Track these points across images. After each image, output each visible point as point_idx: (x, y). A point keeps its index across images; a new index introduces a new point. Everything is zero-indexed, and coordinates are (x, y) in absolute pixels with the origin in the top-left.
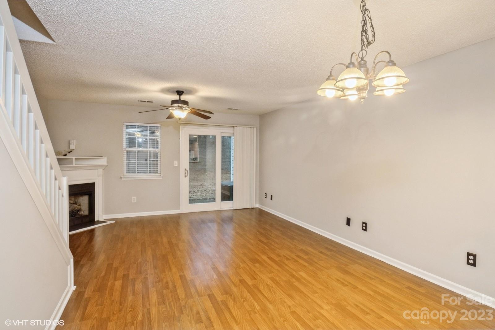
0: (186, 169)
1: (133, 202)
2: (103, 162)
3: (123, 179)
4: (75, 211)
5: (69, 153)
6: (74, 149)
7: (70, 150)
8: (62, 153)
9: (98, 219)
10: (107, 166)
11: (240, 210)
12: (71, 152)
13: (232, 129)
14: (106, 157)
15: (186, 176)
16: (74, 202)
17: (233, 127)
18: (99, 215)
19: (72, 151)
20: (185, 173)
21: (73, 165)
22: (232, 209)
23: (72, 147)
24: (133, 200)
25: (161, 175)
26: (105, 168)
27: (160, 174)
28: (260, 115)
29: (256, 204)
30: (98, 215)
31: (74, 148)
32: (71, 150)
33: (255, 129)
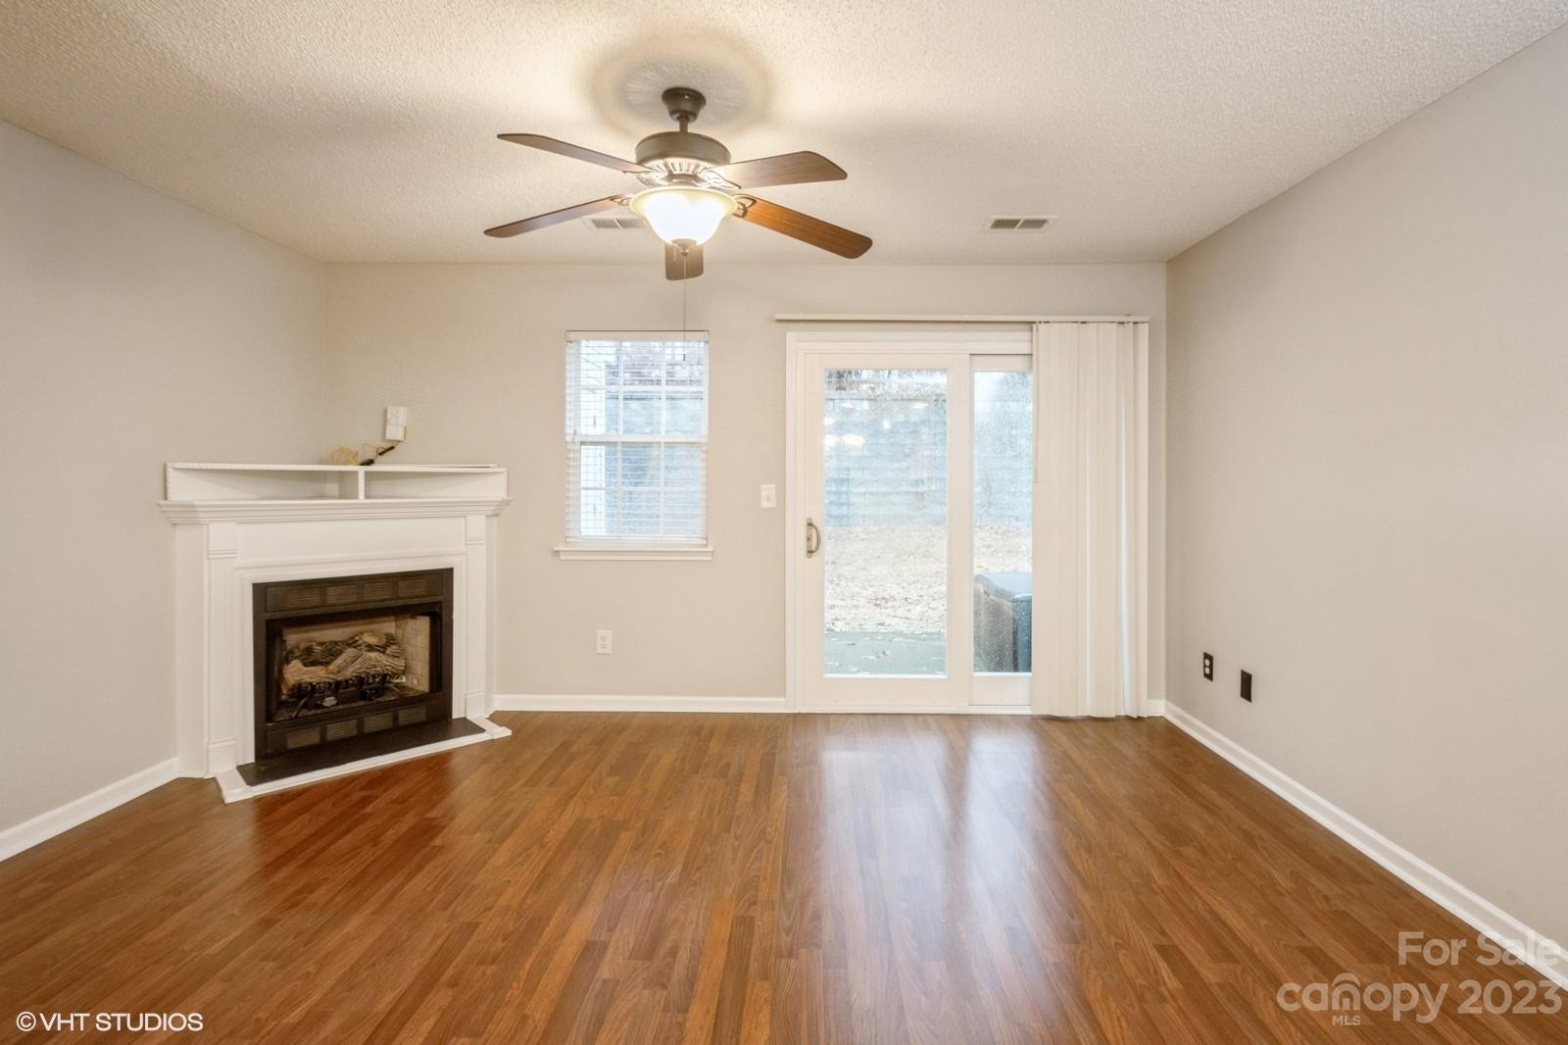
0: (815, 523)
1: (600, 651)
2: (493, 489)
3: (561, 556)
4: (374, 677)
5: (380, 454)
6: (399, 441)
7: (387, 445)
8: (356, 454)
9: (465, 713)
10: (504, 503)
11: (1062, 725)
12: (391, 452)
13: (1026, 335)
14: (502, 470)
15: (810, 552)
16: (381, 639)
17: (1027, 326)
18: (471, 697)
19: (392, 448)
20: (809, 539)
21: (357, 498)
22: (1027, 711)
23: (394, 433)
24: (599, 642)
25: (706, 546)
26: (497, 511)
27: (705, 542)
28: (1169, 262)
29: (1150, 696)
30: (466, 695)
31: (400, 437)
32: (389, 445)
33: (1144, 329)
